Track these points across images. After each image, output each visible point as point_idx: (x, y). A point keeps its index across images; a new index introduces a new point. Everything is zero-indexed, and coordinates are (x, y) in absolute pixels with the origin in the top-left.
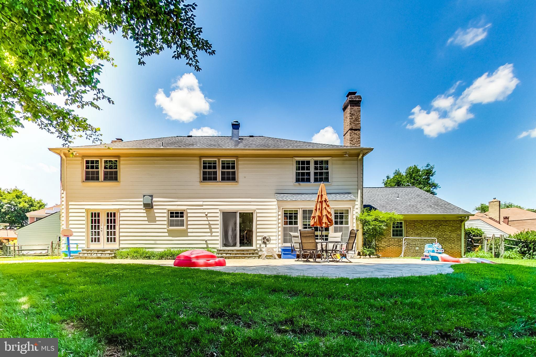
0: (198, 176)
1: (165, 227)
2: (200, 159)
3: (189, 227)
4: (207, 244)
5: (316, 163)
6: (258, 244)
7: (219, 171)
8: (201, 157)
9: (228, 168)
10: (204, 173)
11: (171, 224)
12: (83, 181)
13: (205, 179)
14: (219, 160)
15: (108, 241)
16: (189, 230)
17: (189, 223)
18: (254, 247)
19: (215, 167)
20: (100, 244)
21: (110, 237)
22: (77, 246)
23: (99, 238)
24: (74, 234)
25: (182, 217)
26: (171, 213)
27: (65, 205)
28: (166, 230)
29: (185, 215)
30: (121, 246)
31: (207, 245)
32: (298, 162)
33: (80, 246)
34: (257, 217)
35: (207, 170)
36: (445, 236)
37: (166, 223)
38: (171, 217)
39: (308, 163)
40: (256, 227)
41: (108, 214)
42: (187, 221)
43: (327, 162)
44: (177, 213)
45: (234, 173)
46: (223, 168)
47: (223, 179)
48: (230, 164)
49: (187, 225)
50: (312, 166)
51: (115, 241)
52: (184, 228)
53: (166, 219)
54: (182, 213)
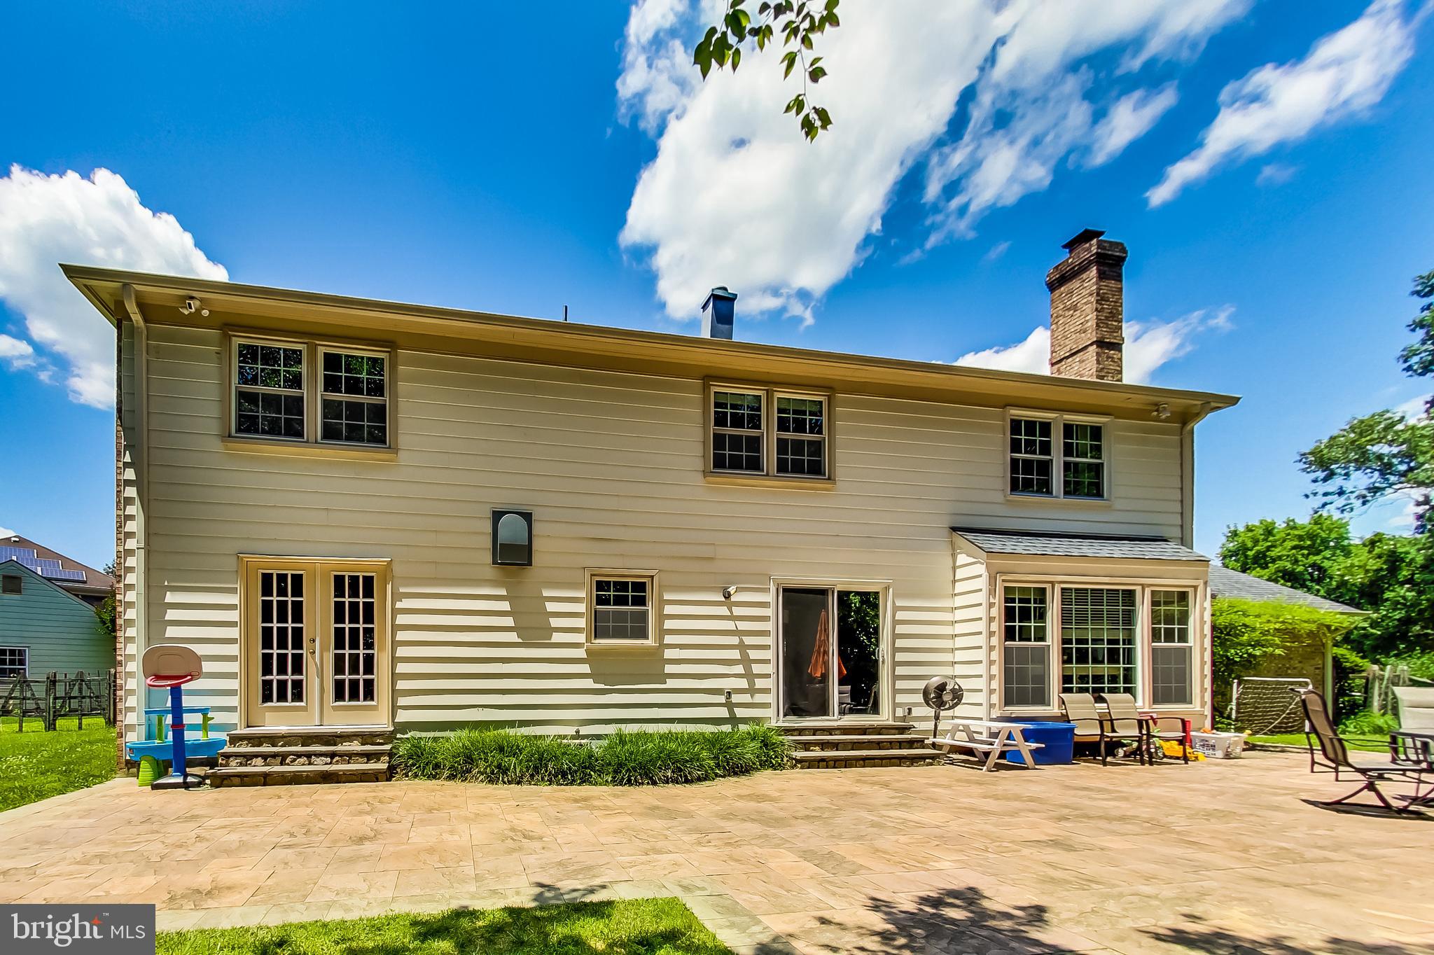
0: (699, 450)
1: (581, 638)
2: (706, 388)
3: (668, 639)
4: (730, 706)
5: (1068, 430)
6: (900, 705)
7: (770, 436)
8: (709, 377)
9: (800, 427)
10: (719, 440)
11: (599, 628)
12: (230, 436)
13: (719, 463)
14: (769, 394)
15: (339, 696)
16: (669, 654)
17: (669, 624)
18: (885, 717)
19: (755, 422)
20: (305, 709)
21: (347, 677)
22: (206, 718)
23: (298, 685)
24: (207, 667)
25: (641, 601)
26: (601, 586)
27: (141, 535)
28: (581, 653)
29: (652, 596)
30: (403, 717)
31: (731, 711)
32: (1015, 425)
33: (218, 718)
34: (896, 609)
35: (729, 431)
36: (1289, 672)
37: (581, 623)
38: (600, 601)
39: (1046, 428)
40: (894, 643)
41: (339, 580)
42: (662, 617)
43: (1096, 432)
44: (622, 586)
45: (817, 448)
46: (783, 425)
47: (782, 467)
48: (804, 413)
49: (662, 632)
50: (1057, 440)
51: (369, 695)
52: (650, 642)
53: (581, 608)
54: (640, 587)
